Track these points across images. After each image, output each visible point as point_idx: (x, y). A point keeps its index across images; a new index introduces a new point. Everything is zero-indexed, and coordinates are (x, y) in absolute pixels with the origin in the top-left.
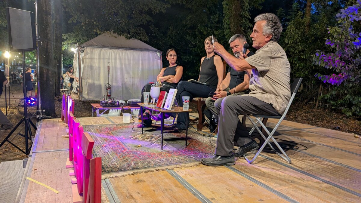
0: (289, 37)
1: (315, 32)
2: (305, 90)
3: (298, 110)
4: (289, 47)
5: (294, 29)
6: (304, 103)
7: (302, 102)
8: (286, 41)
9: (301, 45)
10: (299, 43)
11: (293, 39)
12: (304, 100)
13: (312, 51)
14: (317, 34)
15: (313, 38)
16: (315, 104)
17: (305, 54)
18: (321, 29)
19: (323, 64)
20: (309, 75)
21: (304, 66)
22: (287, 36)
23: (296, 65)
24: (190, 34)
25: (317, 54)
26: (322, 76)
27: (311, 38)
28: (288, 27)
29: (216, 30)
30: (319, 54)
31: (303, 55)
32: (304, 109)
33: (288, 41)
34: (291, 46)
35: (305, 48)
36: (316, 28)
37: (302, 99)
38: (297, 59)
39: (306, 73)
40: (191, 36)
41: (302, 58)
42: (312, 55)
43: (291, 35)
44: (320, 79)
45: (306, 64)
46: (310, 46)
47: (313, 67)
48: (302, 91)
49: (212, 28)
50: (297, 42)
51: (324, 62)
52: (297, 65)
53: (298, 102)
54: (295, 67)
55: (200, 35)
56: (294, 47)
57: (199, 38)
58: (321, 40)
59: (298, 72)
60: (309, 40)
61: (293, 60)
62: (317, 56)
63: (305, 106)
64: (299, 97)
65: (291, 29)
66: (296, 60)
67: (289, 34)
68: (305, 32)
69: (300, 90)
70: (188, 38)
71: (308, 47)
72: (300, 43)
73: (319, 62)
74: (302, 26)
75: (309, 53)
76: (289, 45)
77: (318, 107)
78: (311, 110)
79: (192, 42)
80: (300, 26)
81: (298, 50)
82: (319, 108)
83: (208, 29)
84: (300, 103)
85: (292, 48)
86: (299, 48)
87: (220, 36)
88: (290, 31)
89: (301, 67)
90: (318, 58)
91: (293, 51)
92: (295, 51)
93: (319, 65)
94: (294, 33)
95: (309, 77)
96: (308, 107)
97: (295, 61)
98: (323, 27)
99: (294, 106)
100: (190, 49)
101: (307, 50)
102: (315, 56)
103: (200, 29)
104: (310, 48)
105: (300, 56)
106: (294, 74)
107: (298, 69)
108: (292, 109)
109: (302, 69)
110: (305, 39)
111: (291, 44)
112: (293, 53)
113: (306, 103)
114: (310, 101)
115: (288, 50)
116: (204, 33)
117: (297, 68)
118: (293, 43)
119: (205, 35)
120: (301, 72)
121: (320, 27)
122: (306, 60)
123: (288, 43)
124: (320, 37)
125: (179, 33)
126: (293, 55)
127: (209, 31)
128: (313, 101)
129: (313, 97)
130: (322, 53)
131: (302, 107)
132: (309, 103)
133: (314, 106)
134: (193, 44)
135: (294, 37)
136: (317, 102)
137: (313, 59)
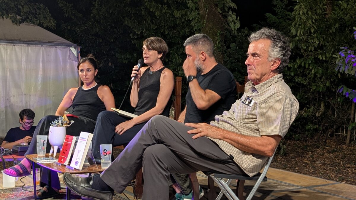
0: (298, 23)
1: (340, 14)
2: (328, 113)
3: (318, 147)
4: (299, 40)
5: (305, 11)
6: (328, 135)
7: (324, 132)
8: (293, 31)
9: (317, 38)
10: (314, 33)
11: (304, 27)
12: (327, 130)
13: (337, 47)
14: (343, 19)
15: (337, 25)
16: (346, 136)
17: (325, 53)
18: (349, 10)
19: (352, 70)
20: (333, 87)
21: (322, 73)
22: (295, 22)
23: (311, 70)
24: (132, 15)
25: (342, 54)
26: (349, 91)
27: (335, 25)
28: (296, 8)
29: (178, 9)
30: (345, 54)
31: (322, 54)
32: (328, 145)
33: (297, 31)
34: (301, 40)
35: (326, 43)
36: (342, 8)
37: (324, 128)
38: (312, 61)
39: (327, 84)
40: (133, 18)
41: (321, 59)
42: (334, 56)
43: (300, 21)
44: (347, 96)
45: (327, 69)
46: (333, 39)
47: (337, 74)
48: (324, 113)
49: (169, 7)
50: (310, 32)
51: (352, 68)
52: (313, 70)
53: (318, 133)
54: (309, 74)
55: (149, 17)
56: (307, 42)
57: (147, 22)
58: (350, 28)
59: (316, 84)
60: (331, 29)
61: (305, 64)
62: (342, 56)
63: (330, 141)
64: (319, 126)
65: (300, 11)
66: (310, 62)
67: (296, 19)
68: (325, 14)
69: (319, 113)
70: (127, 22)
71: (330, 40)
72: (315, 35)
73: (345, 68)
74: (319, 5)
75: (332, 50)
76: (297, 38)
77: (351, 141)
78: (340, 147)
80: (317, 5)
81: (314, 46)
83: (162, 6)
84: (320, 136)
85: (304, 43)
86: (315, 42)
87: (183, 20)
88: (299, 14)
89: (319, 74)
90: (344, 61)
91: (306, 47)
92: (308, 47)
93: (346, 72)
94: (305, 18)
95: (334, 90)
96: (334, 141)
97: (309, 64)
98: (353, 7)
99: (311, 141)
100: (133, 41)
101: (328, 44)
102: (339, 57)
103: (148, 7)
104: (333, 43)
105: (316, 56)
106: (308, 87)
107: (314, 78)
108: (309, 146)
109: (321, 78)
110: (324, 27)
111: (302, 36)
112: (305, 51)
113: (332, 135)
114: (337, 130)
115: (297, 46)
116: (156, 14)
117: (312, 76)
118: (304, 35)
119: (158, 17)
120: (320, 82)
121: (347, 6)
122: (326, 62)
123: (297, 35)
124: (348, 23)
125: (112, 12)
126: (306, 54)
127: (164, 11)
128: (342, 131)
129: (343, 125)
130: (349, 52)
131: (325, 142)
132: (336, 135)
133: (345, 140)
134: (137, 33)
135: (305, 25)
136: (349, 134)
137: (337, 62)
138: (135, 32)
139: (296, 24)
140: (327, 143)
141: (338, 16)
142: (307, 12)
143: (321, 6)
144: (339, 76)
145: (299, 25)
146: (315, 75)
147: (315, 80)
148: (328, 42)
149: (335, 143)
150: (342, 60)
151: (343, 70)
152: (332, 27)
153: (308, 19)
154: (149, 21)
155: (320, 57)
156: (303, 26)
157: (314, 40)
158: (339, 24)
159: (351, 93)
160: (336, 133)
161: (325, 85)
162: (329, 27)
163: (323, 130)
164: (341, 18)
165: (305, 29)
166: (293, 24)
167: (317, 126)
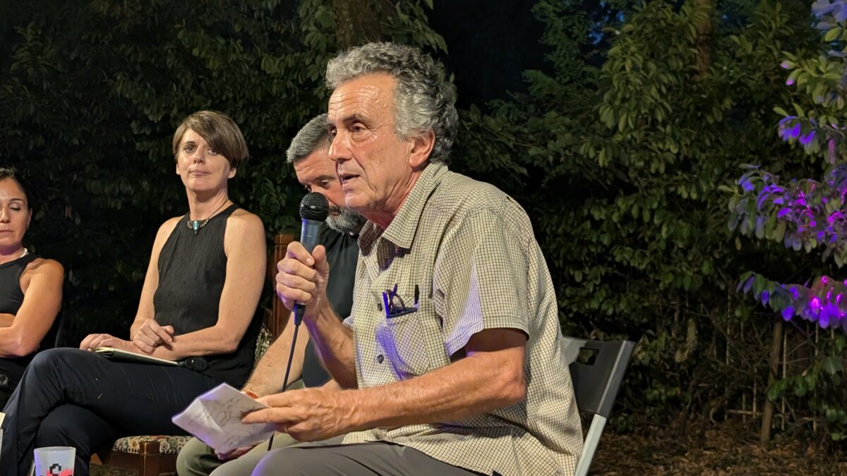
0: (619, 95)
1: (736, 72)
2: (707, 353)
3: (682, 452)
4: (621, 144)
5: (640, 60)
6: (708, 416)
7: (699, 409)
8: (607, 116)
9: (673, 136)
10: (664, 124)
11: (637, 107)
12: (705, 400)
13: (727, 164)
14: (745, 85)
15: (728, 103)
16: (760, 420)
17: (697, 180)
18: (759, 60)
19: (775, 228)
20: (720, 278)
21: (691, 237)
22: (610, 92)
23: (659, 229)
24: (138, 68)
25: (746, 182)
26: (772, 287)
27: (721, 102)
28: (611, 52)
29: (274, 50)
30: (754, 182)
31: (687, 184)
32: (709, 444)
33: (616, 117)
34: (629, 142)
35: (698, 151)
36: (739, 54)
37: (697, 394)
38: (660, 203)
39: (706, 269)
40: (140, 77)
41: (685, 196)
42: (723, 188)
43: (626, 89)
44: (764, 303)
45: (703, 225)
46: (717, 141)
47: (733, 241)
48: (695, 354)
49: (248, 44)
50: (655, 121)
51: (777, 221)
52: (664, 230)
53: (681, 410)
54: (652, 238)
55: (189, 74)
56: (644, 147)
57: (183, 89)
58: (763, 112)
59: (672, 268)
60: (711, 113)
61: (641, 210)
62: (746, 190)
63: (714, 432)
64: (685, 389)
65: (624, 60)
66: (655, 206)
67: (615, 83)
68: (693, 72)
69: (683, 351)
70: (122, 87)
71: (708, 143)
72: (669, 128)
73: (755, 221)
74: (675, 46)
75: (716, 171)
76: (618, 138)
77: (773, 433)
78: (743, 452)
79: (147, 112)
80: (670, 45)
81: (665, 160)
82: (778, 436)
83: (228, 44)
84: (688, 418)
85: (637, 151)
86: (669, 150)
87: (290, 84)
88: (623, 68)
89: (683, 239)
90: (751, 201)
91: (642, 164)
92: (648, 163)
93: (760, 235)
94: (638, 81)
95: (723, 287)
96: (727, 435)
97: (653, 212)
98: (770, 51)
99: (661, 433)
100: (138, 144)
101: (703, 156)
102: (736, 191)
103: (186, 43)
104: (718, 151)
105: (672, 189)
106: (652, 276)
107: (667, 252)
108: (655, 449)
109: (685, 252)
110: (692, 108)
111: (631, 131)
112: (641, 173)
113: (719, 416)
114: (734, 402)
115: (618, 159)
116: (210, 65)
117: (663, 245)
118: (637, 127)
119: (215, 74)
120: (685, 263)
121: (754, 49)
122: (700, 205)
123: (616, 128)
124: (758, 98)
125: (77, 59)
126: (643, 182)
127: (233, 57)
128: (747, 403)
129: (749, 387)
130: (765, 179)
131: (702, 436)
132: (730, 416)
133: (756, 431)
134: (151, 118)
135: (638, 100)
136: (768, 411)
137: (731, 206)
138: (146, 117)
139: (614, 97)
140: (705, 439)
141: (731, 78)
142: (644, 64)
143: (681, 48)
144: (739, 246)
145: (624, 100)
146: (670, 243)
147: (670, 257)
148: (703, 151)
149: (730, 440)
150: (747, 200)
151: (751, 227)
152: (714, 109)
153: (647, 82)
154: (188, 87)
155: (683, 192)
156: (633, 102)
157: (664, 144)
158: (734, 100)
159: (775, 294)
160: (731, 411)
161: (699, 272)
162: (705, 107)
163: (695, 401)
164: (739, 83)
165: (639, 112)
166: (607, 97)
167: (678, 390)
